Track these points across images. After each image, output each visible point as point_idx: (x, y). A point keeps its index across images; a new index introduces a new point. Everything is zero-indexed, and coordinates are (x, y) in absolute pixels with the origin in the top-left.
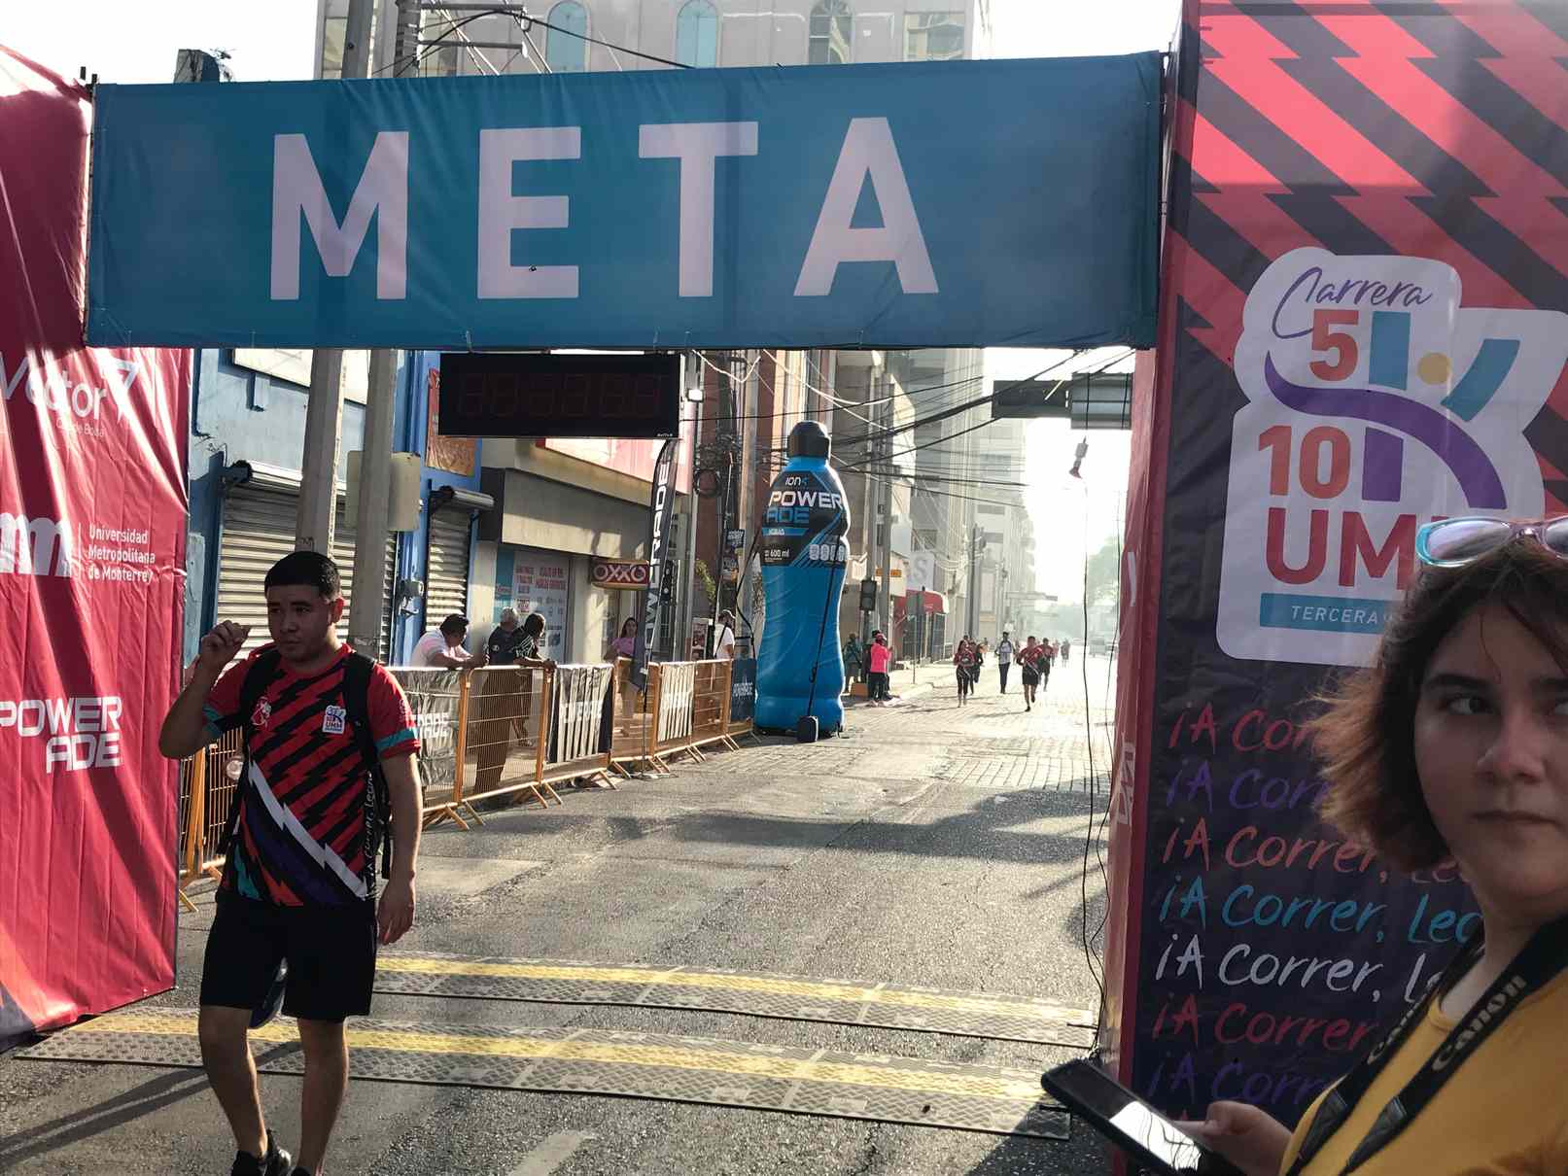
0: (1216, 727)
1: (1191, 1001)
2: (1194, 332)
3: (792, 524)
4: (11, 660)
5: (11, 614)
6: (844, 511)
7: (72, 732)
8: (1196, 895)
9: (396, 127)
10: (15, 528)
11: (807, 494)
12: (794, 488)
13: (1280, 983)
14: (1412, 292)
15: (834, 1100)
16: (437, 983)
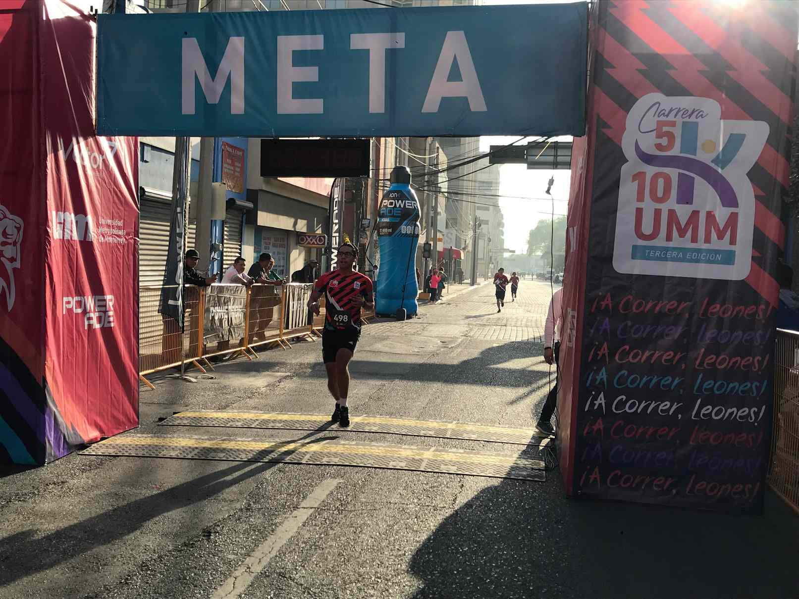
0: (612, 303)
1: (600, 421)
2: (605, 130)
3: (393, 216)
4: (70, 278)
5: (70, 259)
6: (418, 210)
7: (95, 311)
8: (603, 375)
9: (238, 35)
10: (70, 219)
11: (400, 201)
12: (393, 199)
13: (639, 411)
14: (699, 113)
15: (443, 467)
16: (257, 423)
